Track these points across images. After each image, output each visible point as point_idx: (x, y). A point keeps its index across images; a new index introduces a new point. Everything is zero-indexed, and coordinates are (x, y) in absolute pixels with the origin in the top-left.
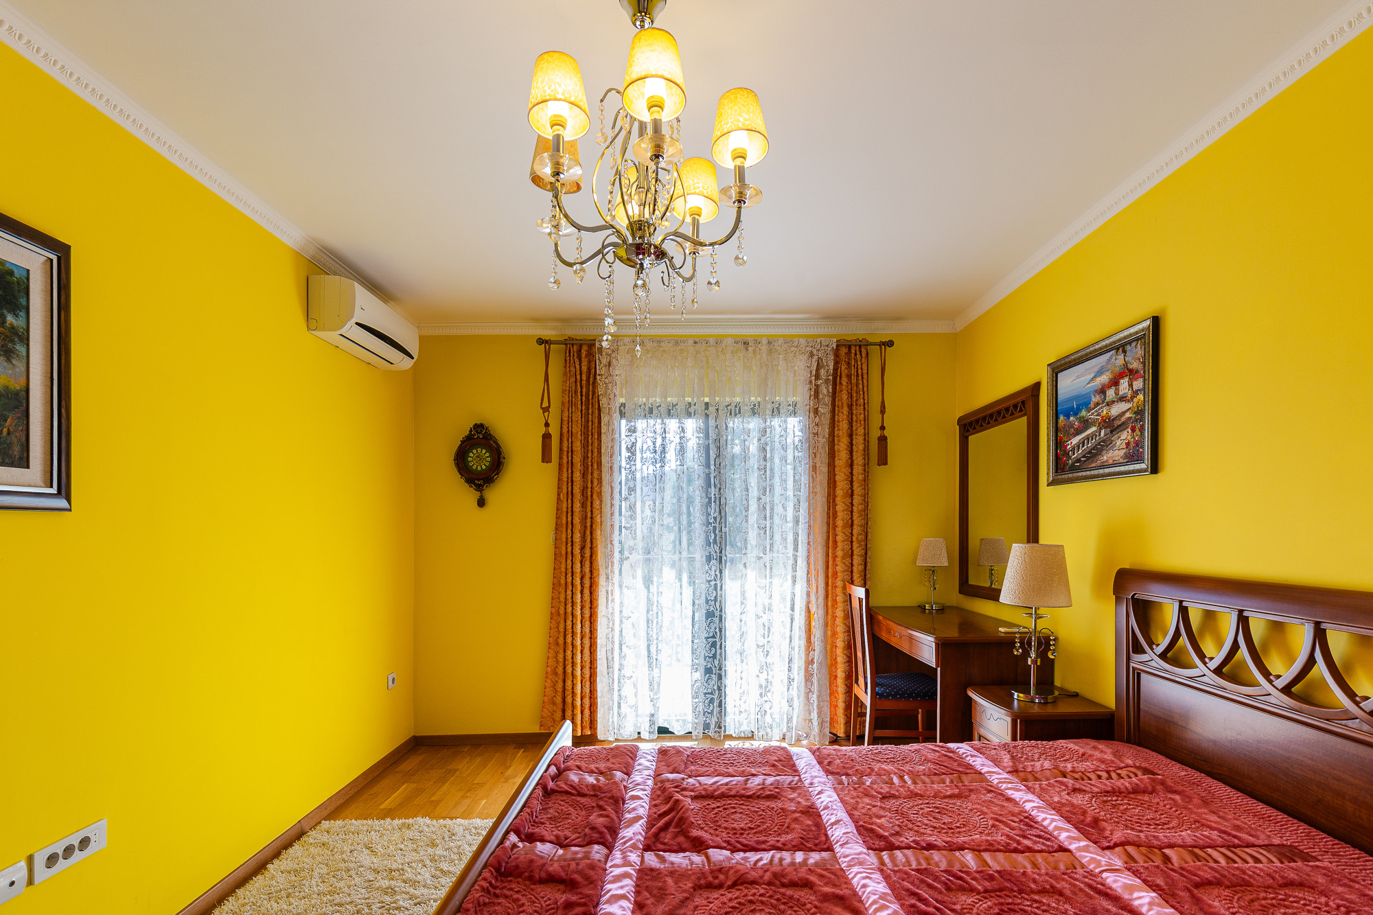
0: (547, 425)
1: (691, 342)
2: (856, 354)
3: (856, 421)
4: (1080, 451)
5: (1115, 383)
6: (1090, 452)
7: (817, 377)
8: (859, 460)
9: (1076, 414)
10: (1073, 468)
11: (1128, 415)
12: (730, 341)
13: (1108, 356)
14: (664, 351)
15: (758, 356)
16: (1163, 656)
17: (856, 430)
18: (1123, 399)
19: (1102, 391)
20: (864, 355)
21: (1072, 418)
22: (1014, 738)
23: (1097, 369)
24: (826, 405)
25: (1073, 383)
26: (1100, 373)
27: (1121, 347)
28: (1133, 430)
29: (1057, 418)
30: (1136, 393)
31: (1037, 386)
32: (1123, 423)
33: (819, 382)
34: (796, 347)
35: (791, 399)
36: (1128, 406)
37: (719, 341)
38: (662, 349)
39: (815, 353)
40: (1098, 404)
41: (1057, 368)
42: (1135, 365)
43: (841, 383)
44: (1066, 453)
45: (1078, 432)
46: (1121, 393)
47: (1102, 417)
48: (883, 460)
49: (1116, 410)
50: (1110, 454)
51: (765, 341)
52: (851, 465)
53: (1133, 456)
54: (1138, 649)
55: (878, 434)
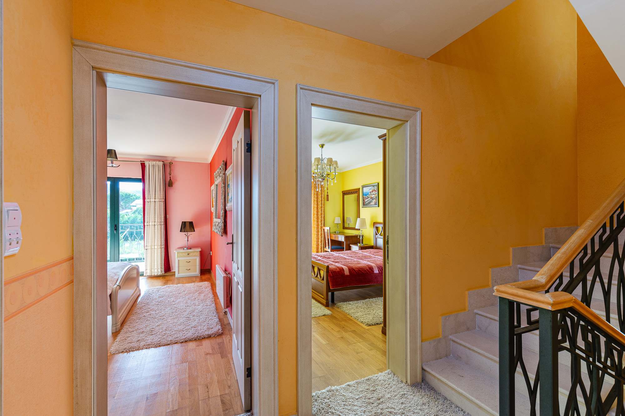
3: (322, 191)
4: (367, 202)
5: (373, 192)
6: (369, 203)
8: (323, 200)
10: (366, 205)
13: (371, 186)
16: (380, 235)
17: (322, 194)
19: (371, 192)
21: (366, 196)
22: (359, 250)
25: (366, 190)
26: (370, 189)
27: (373, 186)
28: (375, 200)
29: (363, 195)
31: (360, 188)
32: (374, 198)
36: (374, 196)
40: (370, 194)
41: (363, 187)
42: (375, 189)
44: (365, 202)
45: (367, 199)
47: (371, 197)
48: (328, 200)
49: (373, 196)
50: (372, 203)
52: (321, 201)
53: (375, 204)
54: (377, 234)
55: (327, 194)
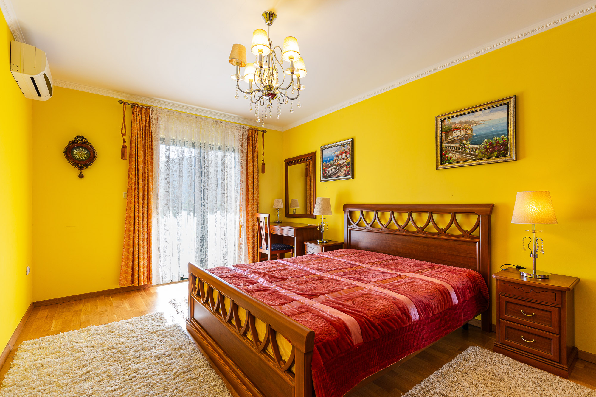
0: (124, 141)
1: (194, 117)
2: (254, 133)
3: (255, 157)
4: (331, 172)
5: (341, 154)
6: (334, 173)
7: (242, 139)
8: (256, 171)
9: (329, 162)
10: (328, 177)
11: (345, 163)
12: (211, 120)
13: (339, 147)
14: (183, 118)
15: (221, 128)
16: (357, 225)
17: (255, 160)
18: (343, 159)
19: (337, 156)
20: (257, 134)
21: (328, 163)
23: (336, 150)
24: (245, 150)
25: (327, 153)
26: (337, 151)
27: (343, 145)
28: (347, 167)
29: (323, 162)
30: (347, 158)
31: (316, 152)
32: (344, 165)
33: (243, 141)
34: (235, 127)
35: (234, 146)
36: (345, 161)
37: (206, 119)
38: (181, 117)
39: (241, 130)
40: (336, 160)
41: (323, 148)
42: (347, 150)
43: (249, 143)
44: (326, 173)
45: (330, 167)
46: (343, 157)
47: (337, 163)
48: (263, 171)
49: (341, 162)
50: (340, 173)
51: (224, 122)
52: (253, 172)
53: (347, 174)
54: (350, 224)
55: (262, 162)
